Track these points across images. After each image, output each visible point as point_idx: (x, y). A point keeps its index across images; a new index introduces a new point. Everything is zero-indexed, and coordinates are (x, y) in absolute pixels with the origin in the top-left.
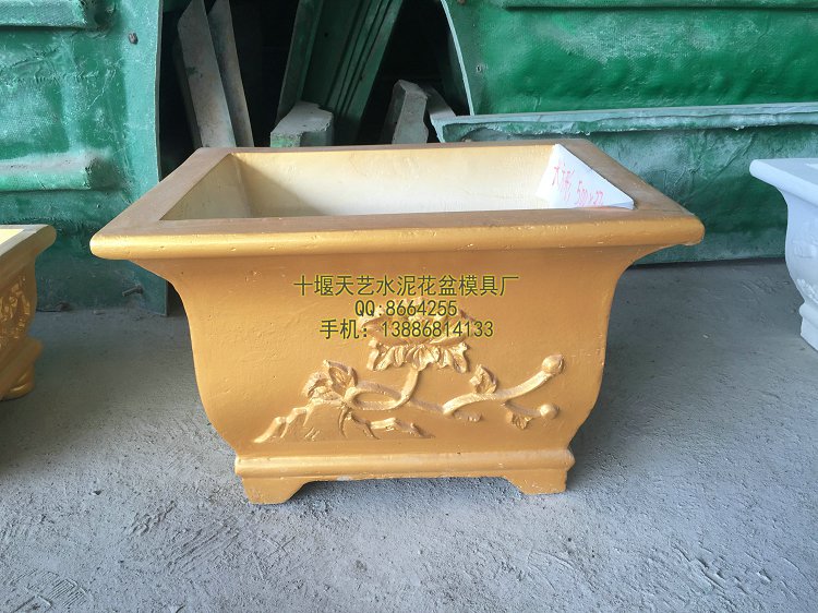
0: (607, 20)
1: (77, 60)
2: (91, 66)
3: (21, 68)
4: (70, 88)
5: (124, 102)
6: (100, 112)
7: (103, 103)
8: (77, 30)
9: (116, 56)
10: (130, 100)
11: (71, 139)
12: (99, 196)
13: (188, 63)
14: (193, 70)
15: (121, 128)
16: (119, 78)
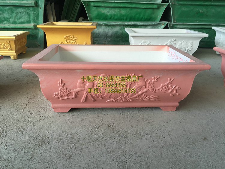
0: (108, 9)
1: (33, 11)
2: (35, 12)
3: (25, 12)
4: (32, 14)
5: (39, 17)
6: (36, 18)
7: (36, 17)
8: (33, 7)
9: (38, 10)
10: (40, 16)
11: (31, 22)
12: (35, 30)
13: (48, 12)
14: (48, 13)
15: (38, 20)
16: (38, 13)
